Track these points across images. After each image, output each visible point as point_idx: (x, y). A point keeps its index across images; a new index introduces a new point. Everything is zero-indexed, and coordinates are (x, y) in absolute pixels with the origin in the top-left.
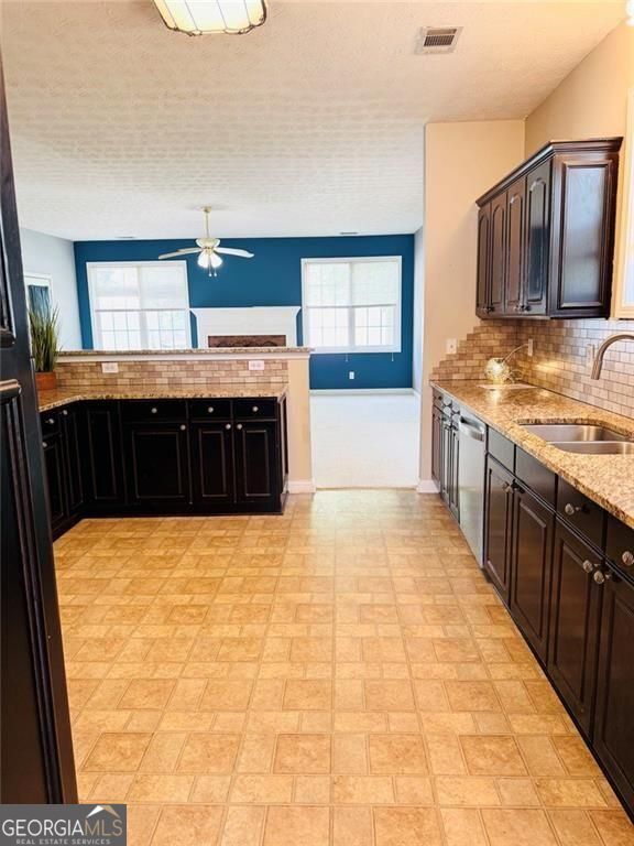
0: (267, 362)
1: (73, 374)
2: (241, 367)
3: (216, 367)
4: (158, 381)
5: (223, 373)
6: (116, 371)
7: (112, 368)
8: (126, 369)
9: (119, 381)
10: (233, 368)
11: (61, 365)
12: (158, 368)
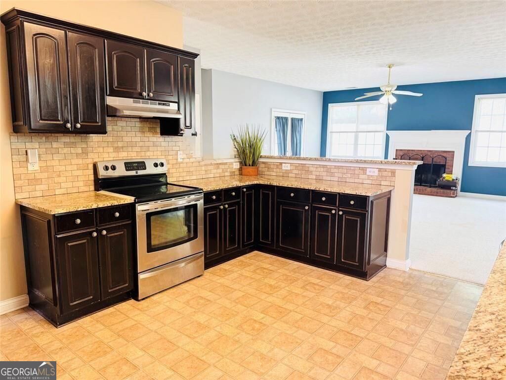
0: (380, 170)
1: (268, 168)
2: (361, 172)
3: (345, 171)
4: (310, 177)
5: (349, 175)
6: (289, 169)
7: (287, 167)
8: (294, 168)
9: (290, 175)
10: (357, 172)
11: (263, 163)
12: (311, 169)
